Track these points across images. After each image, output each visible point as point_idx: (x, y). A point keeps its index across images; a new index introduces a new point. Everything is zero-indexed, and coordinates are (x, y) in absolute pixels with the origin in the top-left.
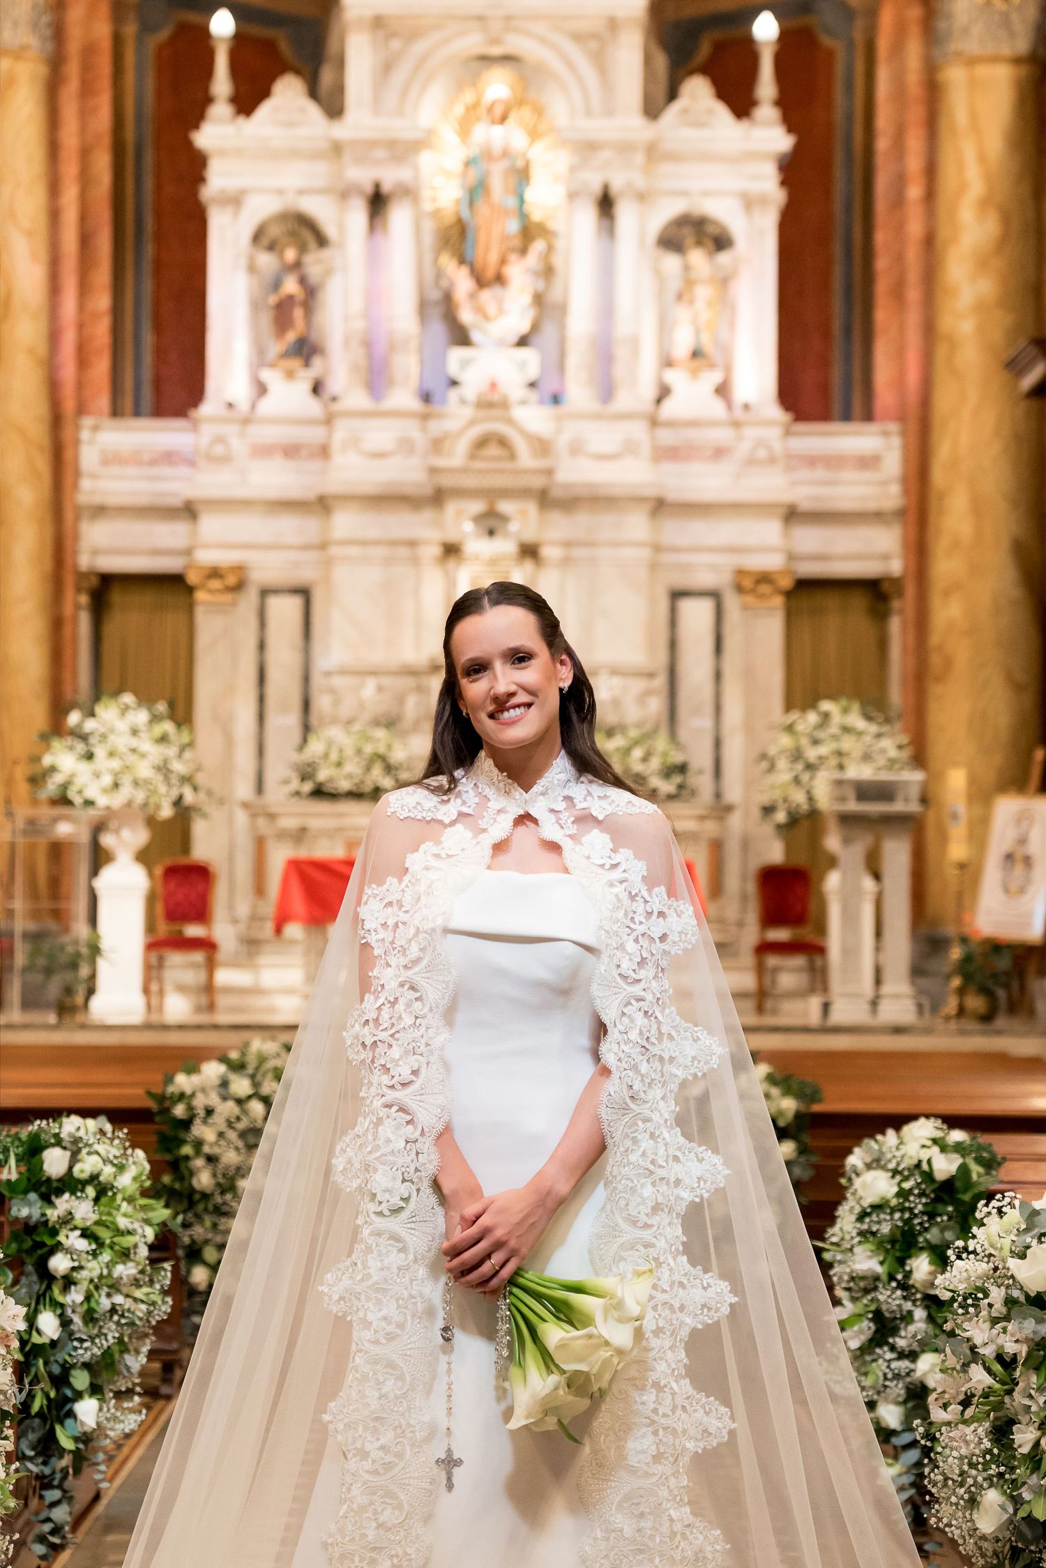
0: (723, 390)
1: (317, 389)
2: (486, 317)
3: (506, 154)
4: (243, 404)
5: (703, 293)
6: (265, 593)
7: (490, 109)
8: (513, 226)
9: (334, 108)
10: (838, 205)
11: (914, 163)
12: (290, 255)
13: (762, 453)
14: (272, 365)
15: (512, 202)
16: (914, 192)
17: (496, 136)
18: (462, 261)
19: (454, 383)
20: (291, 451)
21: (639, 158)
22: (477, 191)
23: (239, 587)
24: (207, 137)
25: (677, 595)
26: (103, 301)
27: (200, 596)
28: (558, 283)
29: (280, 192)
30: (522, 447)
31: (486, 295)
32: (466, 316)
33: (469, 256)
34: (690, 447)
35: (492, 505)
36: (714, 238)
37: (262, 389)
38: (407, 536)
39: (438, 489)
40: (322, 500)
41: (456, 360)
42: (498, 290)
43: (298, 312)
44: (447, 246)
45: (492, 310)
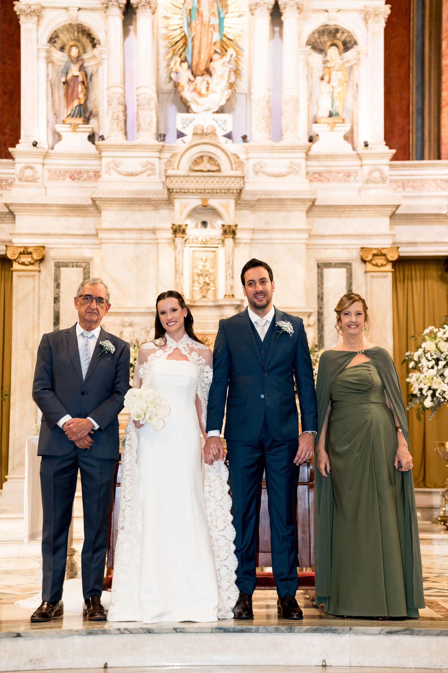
0: (349, 137)
1: (91, 138)
2: (200, 94)
5: (336, 76)
6: (58, 266)
8: (216, 37)
12: (74, 52)
13: (376, 174)
14: (64, 122)
15: (215, 21)
18: (182, 62)
19: (180, 135)
20: (75, 176)
22: (194, 14)
23: (42, 260)
25: (322, 266)
27: (16, 266)
28: (244, 78)
29: (66, 8)
30: (224, 163)
31: (199, 79)
32: (187, 94)
33: (189, 59)
34: (330, 172)
35: (205, 200)
36: (345, 43)
37: (58, 137)
38: (150, 226)
39: (170, 191)
40: (94, 200)
41: (181, 120)
42: (207, 77)
43: (80, 88)
44: (174, 55)
45: (204, 91)
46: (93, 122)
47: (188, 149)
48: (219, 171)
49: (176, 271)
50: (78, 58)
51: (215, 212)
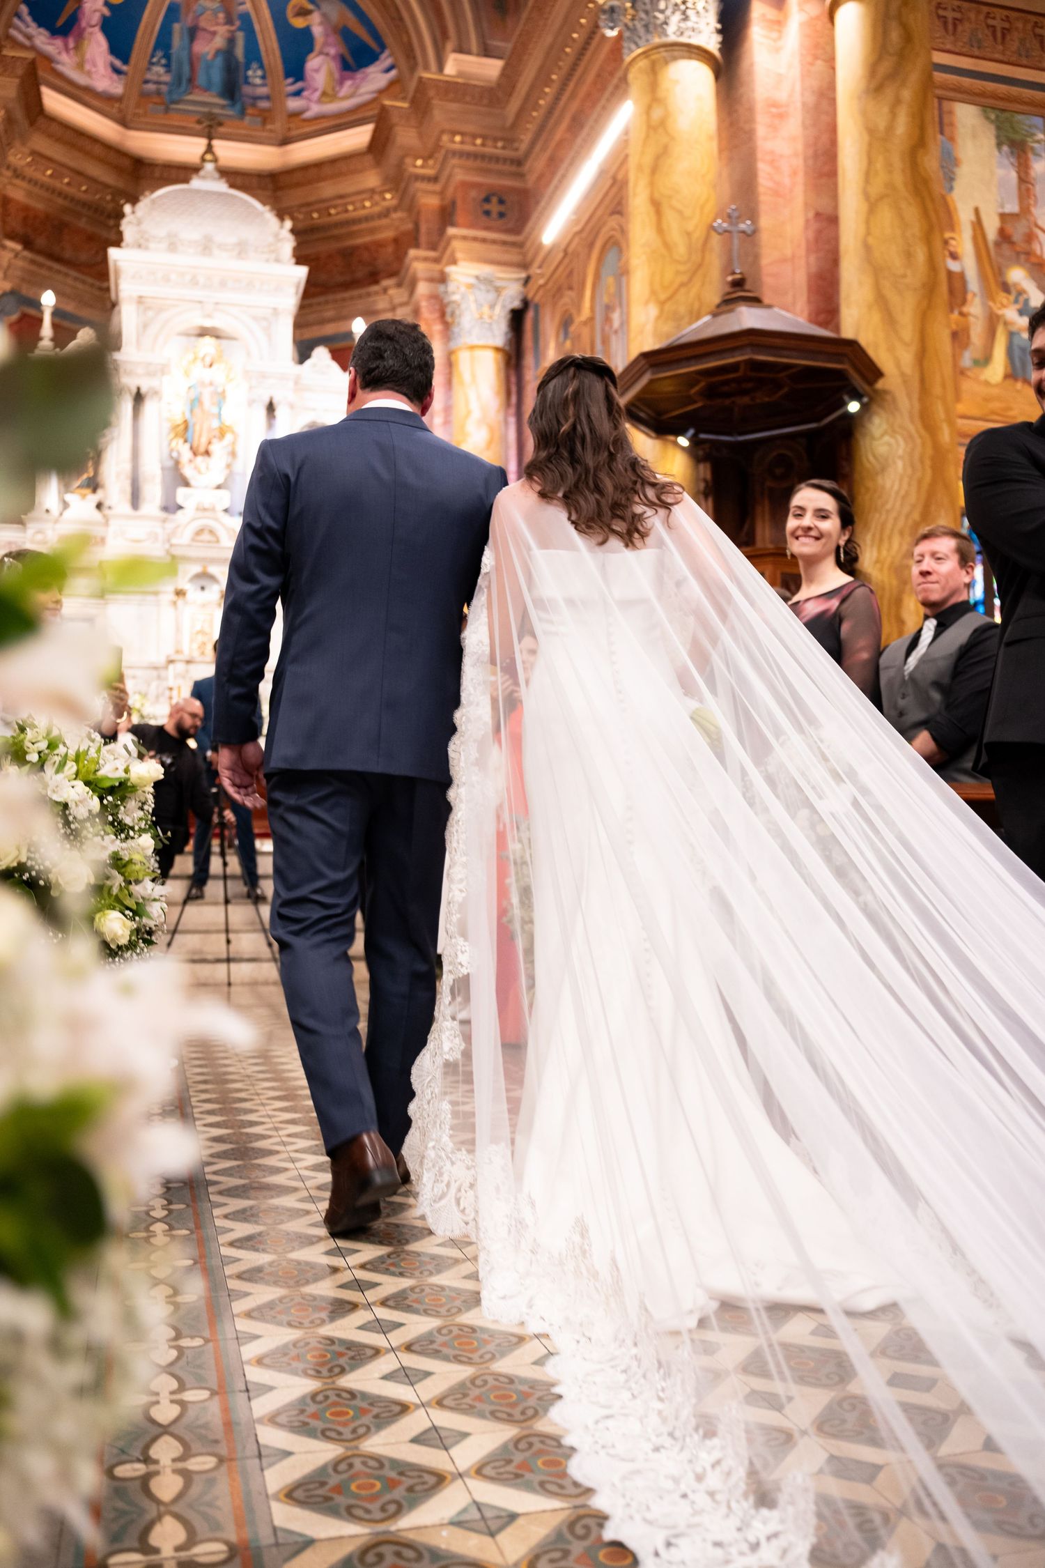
1: (99, 506)
2: (200, 472)
3: (211, 384)
4: (54, 510)
7: (203, 359)
8: (215, 424)
9: (115, 345)
14: (73, 492)
15: (215, 410)
17: (207, 374)
18: (185, 443)
19: (181, 505)
21: (291, 385)
22: (196, 402)
31: (199, 459)
32: (188, 471)
33: (190, 439)
35: (205, 567)
37: (66, 505)
39: (174, 557)
41: (181, 494)
42: (206, 458)
44: (176, 435)
45: (203, 470)
46: (100, 493)
47: (189, 523)
48: (218, 541)
49: (177, 630)
51: (212, 578)
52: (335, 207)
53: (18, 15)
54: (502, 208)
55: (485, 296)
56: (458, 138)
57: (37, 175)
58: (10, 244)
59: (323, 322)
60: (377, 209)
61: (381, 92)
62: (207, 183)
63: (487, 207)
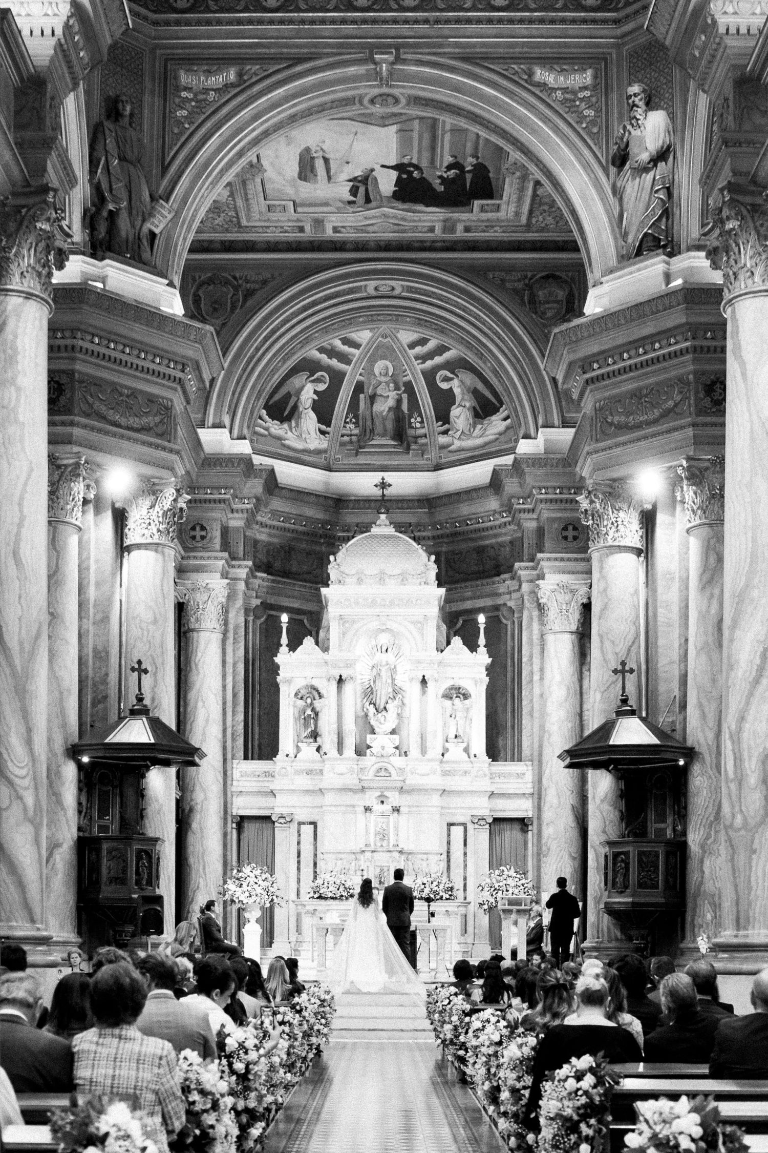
0: (467, 750)
1: (318, 749)
2: (380, 723)
3: (387, 664)
4: (292, 755)
5: (459, 714)
6: (300, 824)
7: (382, 646)
8: (390, 690)
9: (326, 649)
10: (509, 679)
11: (536, 668)
12: (309, 701)
13: (481, 773)
14: (303, 741)
15: (390, 680)
16: (536, 677)
17: (384, 657)
18: (370, 703)
19: (369, 747)
20: (309, 772)
21: (436, 666)
22: (377, 676)
23: (291, 821)
24: (278, 660)
25: (449, 825)
26: (241, 717)
27: (277, 824)
28: (407, 709)
29: (306, 678)
30: (393, 772)
31: (380, 715)
32: (373, 723)
34: (455, 771)
35: (382, 792)
36: (464, 695)
37: (298, 749)
38: (352, 803)
39: (363, 787)
40: (320, 790)
41: (369, 737)
42: (384, 713)
43: (312, 721)
44: (365, 699)
45: (382, 721)
46: (318, 739)
48: (390, 776)
49: (367, 831)
50: (311, 704)
51: (387, 797)
52: (470, 520)
53: (260, 418)
54: (575, 533)
55: (563, 597)
56: (543, 491)
57: (275, 523)
58: (259, 574)
59: (464, 599)
60: (497, 523)
61: (500, 434)
62: (383, 527)
63: (565, 533)
